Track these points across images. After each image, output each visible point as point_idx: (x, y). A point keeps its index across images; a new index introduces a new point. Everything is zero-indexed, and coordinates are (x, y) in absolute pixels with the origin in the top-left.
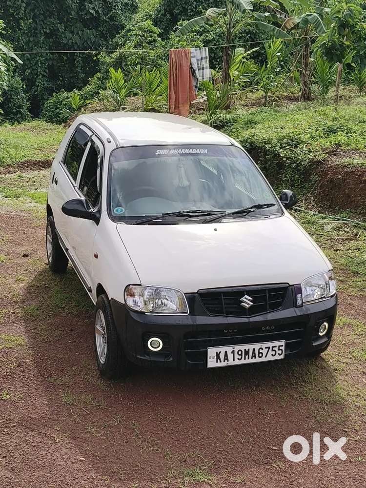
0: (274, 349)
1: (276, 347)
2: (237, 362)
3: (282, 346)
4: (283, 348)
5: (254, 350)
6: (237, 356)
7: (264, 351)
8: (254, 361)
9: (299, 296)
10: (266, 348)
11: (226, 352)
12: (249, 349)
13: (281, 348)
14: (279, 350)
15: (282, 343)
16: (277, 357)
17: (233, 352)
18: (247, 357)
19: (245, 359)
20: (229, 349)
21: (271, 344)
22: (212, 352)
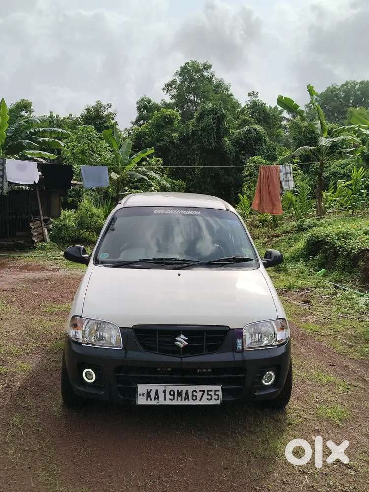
0: (209, 393)
1: (211, 391)
2: (168, 402)
3: (219, 391)
4: (219, 393)
5: (187, 391)
6: (168, 396)
7: (199, 394)
8: (187, 403)
9: (239, 341)
10: (200, 391)
11: (157, 391)
12: (181, 390)
13: (217, 393)
14: (215, 394)
15: (219, 387)
16: (213, 402)
17: (165, 391)
18: (179, 398)
19: (177, 400)
20: (161, 388)
21: (206, 388)
22: (142, 389)
